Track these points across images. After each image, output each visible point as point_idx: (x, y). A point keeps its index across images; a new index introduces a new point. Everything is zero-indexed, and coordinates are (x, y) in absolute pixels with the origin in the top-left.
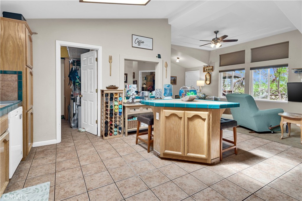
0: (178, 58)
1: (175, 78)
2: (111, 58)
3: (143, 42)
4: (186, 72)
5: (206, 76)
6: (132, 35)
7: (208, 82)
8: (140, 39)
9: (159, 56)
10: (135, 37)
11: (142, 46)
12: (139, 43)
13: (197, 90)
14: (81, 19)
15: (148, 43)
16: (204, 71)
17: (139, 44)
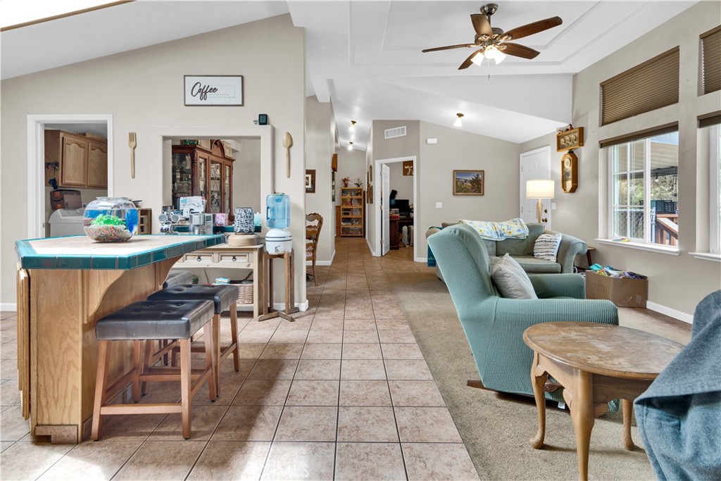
0: (460, 115)
1: (480, 176)
2: (132, 137)
3: (214, 90)
4: (521, 155)
5: (563, 162)
6: (185, 76)
7: (569, 184)
8: (205, 82)
9: (263, 120)
10: (190, 82)
11: (211, 98)
12: (203, 93)
13: (546, 211)
14: (71, 65)
15: (228, 91)
16: (560, 147)
17: (203, 97)
